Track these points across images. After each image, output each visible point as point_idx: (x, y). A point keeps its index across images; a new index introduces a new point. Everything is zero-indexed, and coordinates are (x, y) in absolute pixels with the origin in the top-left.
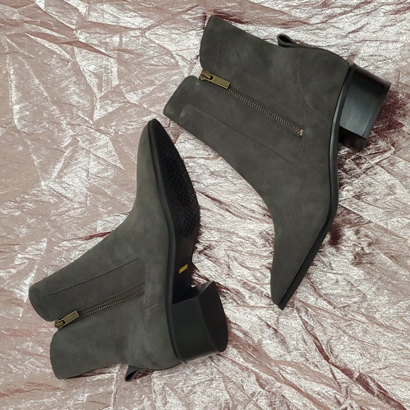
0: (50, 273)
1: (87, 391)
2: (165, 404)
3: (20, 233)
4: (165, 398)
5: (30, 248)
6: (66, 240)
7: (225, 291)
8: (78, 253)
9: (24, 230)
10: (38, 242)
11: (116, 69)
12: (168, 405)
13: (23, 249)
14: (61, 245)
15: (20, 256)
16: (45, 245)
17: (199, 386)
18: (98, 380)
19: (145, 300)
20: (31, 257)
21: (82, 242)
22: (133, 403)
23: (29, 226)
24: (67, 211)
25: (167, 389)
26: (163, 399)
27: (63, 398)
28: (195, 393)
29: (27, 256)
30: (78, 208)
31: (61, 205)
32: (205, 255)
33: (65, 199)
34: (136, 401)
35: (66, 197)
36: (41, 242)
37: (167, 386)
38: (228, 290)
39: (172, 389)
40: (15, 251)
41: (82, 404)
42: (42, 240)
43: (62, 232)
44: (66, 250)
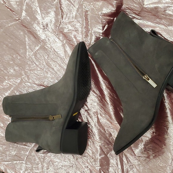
0: (17, 94)
1: (16, 150)
2: (48, 169)
3: (10, 71)
4: (49, 166)
5: (12, 80)
6: (29, 83)
7: (90, 131)
8: (32, 90)
9: (12, 71)
10: (17, 78)
11: (75, 13)
12: (49, 170)
13: (9, 79)
14: (26, 84)
15: (6, 81)
16: (19, 81)
17: (65, 167)
18: (23, 148)
19: (54, 123)
20: (11, 84)
21: (36, 86)
22: (34, 163)
23: (14, 70)
24: (34, 70)
25: (51, 163)
26: (47, 167)
27: (6, 149)
28: (62, 169)
29: (9, 83)
30: (39, 70)
31: (32, 66)
32: (88, 112)
33: (34, 64)
34: (36, 163)
35: (35, 63)
36: (18, 79)
37: (51, 162)
38: (92, 131)
39: (53, 164)
40: (5, 79)
41: (13, 155)
42: (18, 78)
43: (29, 79)
44: (28, 87)
